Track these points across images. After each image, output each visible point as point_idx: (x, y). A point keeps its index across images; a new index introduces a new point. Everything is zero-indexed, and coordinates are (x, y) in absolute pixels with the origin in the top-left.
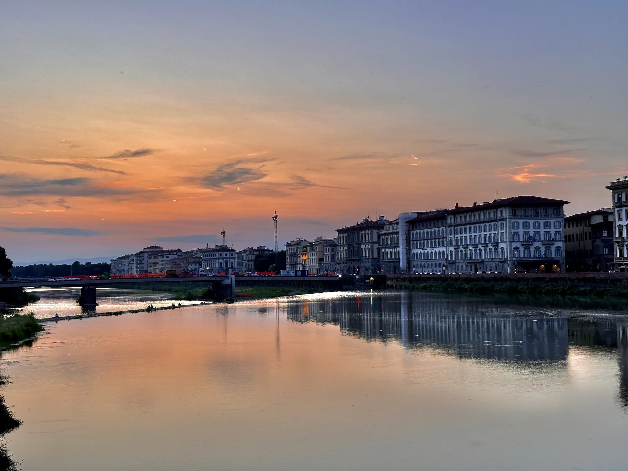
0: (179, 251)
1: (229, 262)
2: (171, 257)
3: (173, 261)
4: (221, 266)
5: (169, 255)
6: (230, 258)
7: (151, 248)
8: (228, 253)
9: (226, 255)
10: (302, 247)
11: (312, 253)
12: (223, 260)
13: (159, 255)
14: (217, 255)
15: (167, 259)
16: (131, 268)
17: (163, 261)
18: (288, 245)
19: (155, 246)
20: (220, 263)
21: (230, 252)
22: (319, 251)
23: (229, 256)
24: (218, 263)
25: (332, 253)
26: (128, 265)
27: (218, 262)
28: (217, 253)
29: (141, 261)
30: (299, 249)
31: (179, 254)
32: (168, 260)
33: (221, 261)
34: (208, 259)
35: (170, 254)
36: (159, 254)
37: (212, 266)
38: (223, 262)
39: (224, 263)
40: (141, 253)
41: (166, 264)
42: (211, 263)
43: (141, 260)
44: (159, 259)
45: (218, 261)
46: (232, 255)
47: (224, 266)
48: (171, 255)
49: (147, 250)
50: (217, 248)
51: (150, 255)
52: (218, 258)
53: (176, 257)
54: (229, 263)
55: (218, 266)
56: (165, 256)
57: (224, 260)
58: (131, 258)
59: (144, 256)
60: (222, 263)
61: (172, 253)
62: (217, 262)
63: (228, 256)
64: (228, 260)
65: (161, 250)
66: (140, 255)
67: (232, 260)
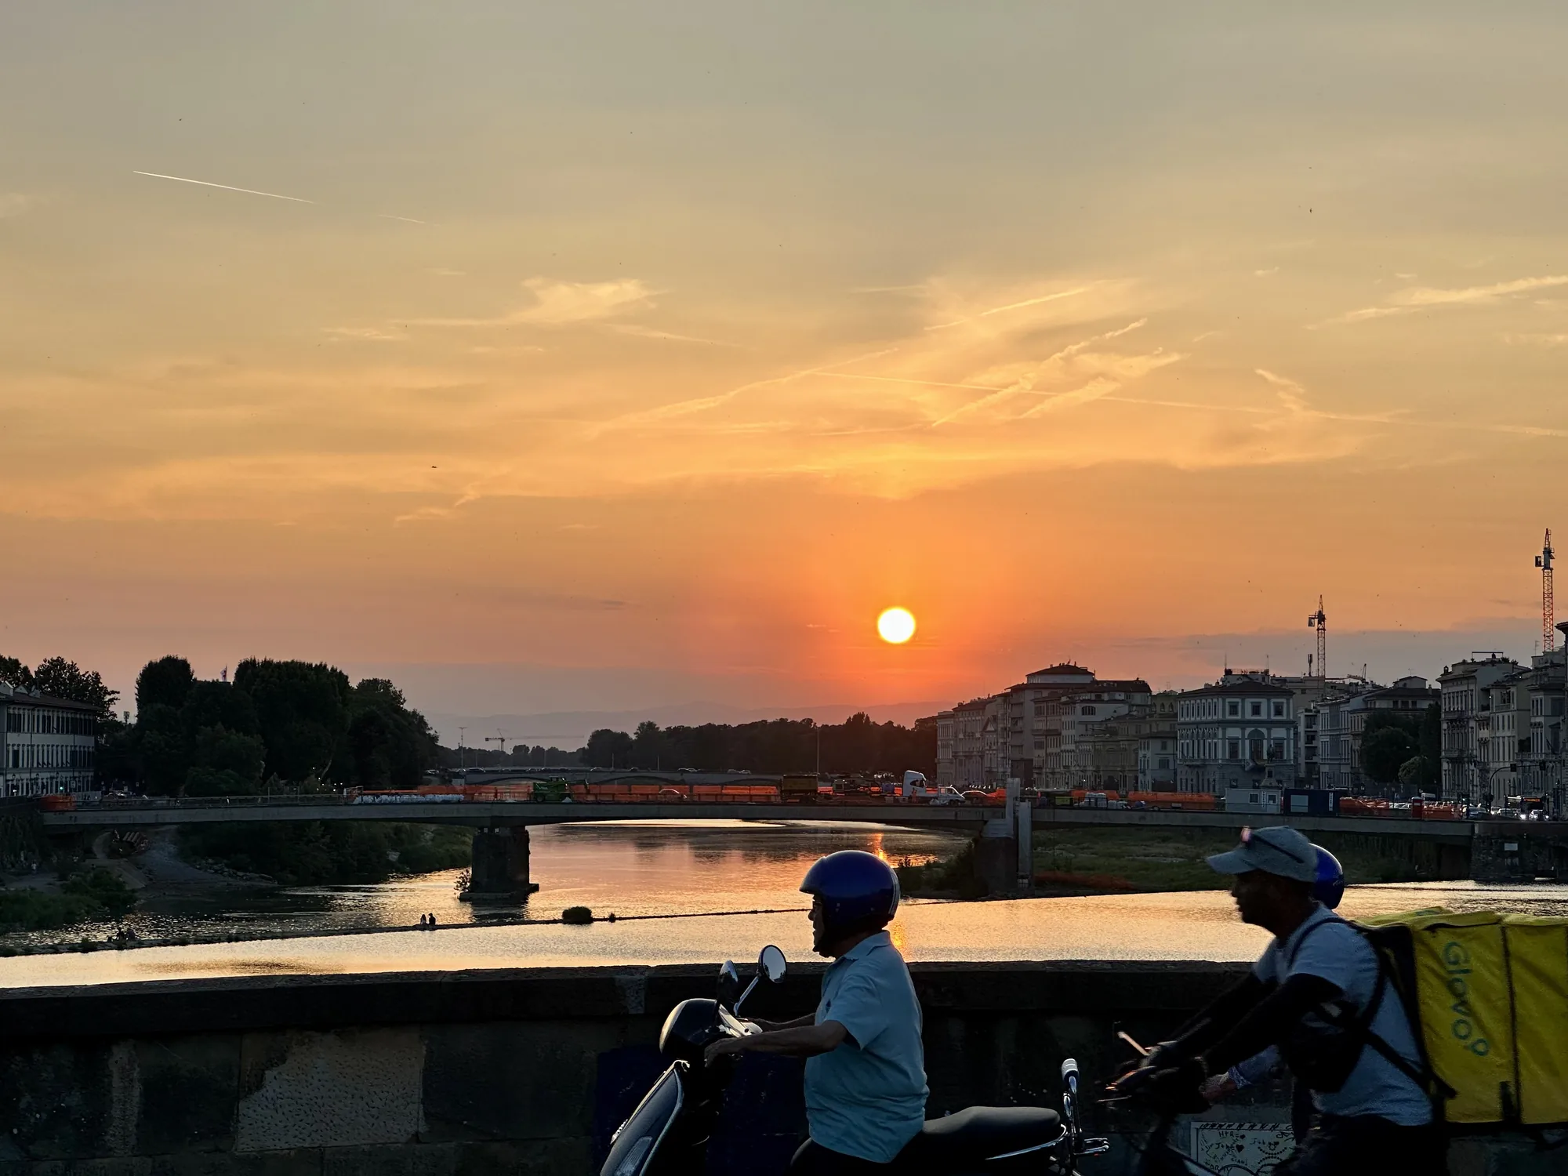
0: (1141, 687)
1: (1269, 739)
2: (1104, 712)
3: (1109, 730)
4: (1234, 752)
5: (1094, 702)
6: (1271, 724)
7: (1052, 671)
8: (1263, 702)
9: (1256, 710)
10: (1478, 688)
11: (1503, 717)
12: (1243, 729)
13: (1065, 703)
14: (1220, 709)
15: (1088, 718)
16: (988, 748)
17: (1072, 725)
18: (1445, 678)
19: (1068, 666)
20: (1230, 744)
21: (1273, 700)
22: (1518, 710)
23: (1269, 714)
24: (1224, 745)
25: (1554, 721)
26: (982, 735)
27: (1224, 738)
28: (1220, 699)
29: (1015, 720)
30: (1472, 696)
31: (1138, 698)
32: (1093, 723)
33: (1234, 732)
34: (1193, 723)
35: (1099, 700)
36: (1064, 699)
37: (1204, 754)
38: (1243, 739)
39: (1247, 742)
40: (1017, 689)
41: (1082, 739)
42: (1201, 742)
43: (1014, 718)
44: (1064, 718)
45: (1224, 734)
46: (1279, 712)
47: (1247, 756)
48: (1102, 701)
49: (1038, 680)
50: (1233, 681)
51: (1044, 700)
52: (1224, 724)
53: (1123, 710)
54: (1265, 742)
55: (1222, 753)
56: (1079, 707)
57: (1248, 731)
58: (990, 710)
59: (1022, 704)
60: (1237, 744)
61: (1105, 697)
62: (1220, 736)
63: (1263, 716)
64: (1264, 731)
65: (1086, 680)
66: (1013, 701)
67: (1279, 733)
